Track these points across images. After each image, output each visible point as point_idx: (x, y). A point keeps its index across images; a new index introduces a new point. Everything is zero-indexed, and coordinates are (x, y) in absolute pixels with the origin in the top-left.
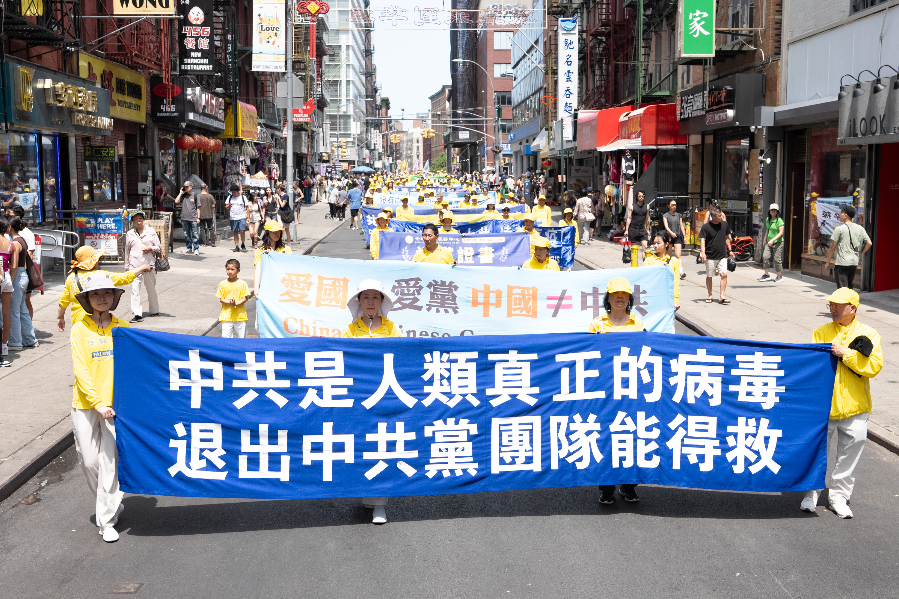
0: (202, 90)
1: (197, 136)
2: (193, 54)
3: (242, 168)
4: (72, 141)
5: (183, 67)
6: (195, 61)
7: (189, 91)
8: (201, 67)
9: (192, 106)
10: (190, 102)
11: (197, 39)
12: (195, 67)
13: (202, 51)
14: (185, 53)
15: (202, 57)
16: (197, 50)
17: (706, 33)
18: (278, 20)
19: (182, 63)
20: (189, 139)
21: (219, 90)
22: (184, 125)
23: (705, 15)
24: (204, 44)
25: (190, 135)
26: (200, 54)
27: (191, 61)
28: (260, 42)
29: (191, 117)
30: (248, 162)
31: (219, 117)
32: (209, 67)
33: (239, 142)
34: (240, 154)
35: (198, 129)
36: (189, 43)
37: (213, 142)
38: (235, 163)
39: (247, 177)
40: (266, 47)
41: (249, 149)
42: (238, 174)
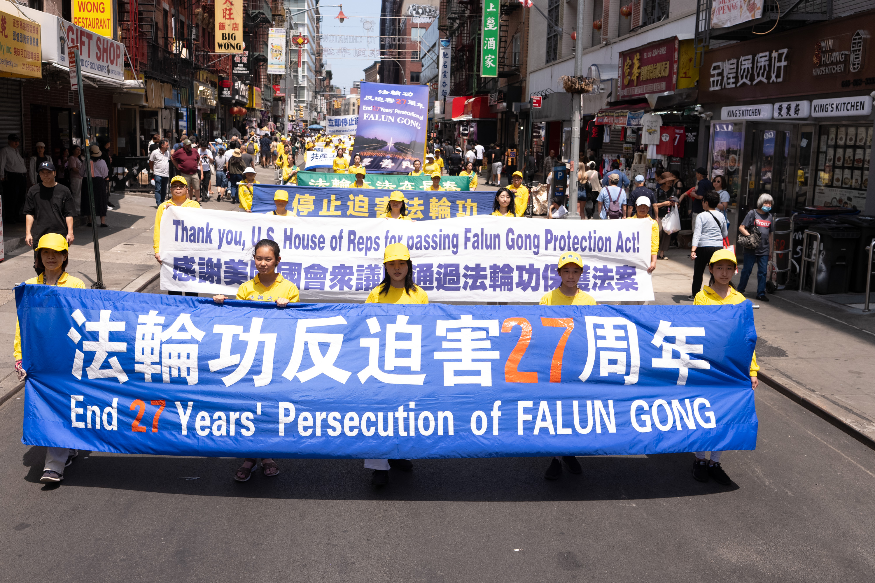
0: (241, 83)
1: (238, 107)
2: (239, 65)
3: (254, 124)
5: (234, 72)
6: (240, 69)
7: (236, 84)
8: (243, 72)
9: (236, 92)
10: (236, 89)
11: (241, 57)
12: (240, 72)
13: (243, 63)
14: (235, 65)
15: (244, 67)
16: (241, 63)
17: (493, 66)
18: (281, 47)
19: (233, 69)
20: (236, 109)
21: (247, 82)
22: (234, 101)
23: (493, 57)
24: (245, 60)
25: (236, 106)
26: (242, 65)
27: (238, 68)
28: (272, 58)
29: (237, 97)
30: (259, 121)
31: (247, 96)
32: (247, 72)
33: (254, 110)
34: (254, 117)
35: (239, 103)
36: (237, 59)
37: (244, 110)
38: (252, 121)
39: (258, 129)
40: (275, 61)
41: (259, 114)
42: (253, 128)
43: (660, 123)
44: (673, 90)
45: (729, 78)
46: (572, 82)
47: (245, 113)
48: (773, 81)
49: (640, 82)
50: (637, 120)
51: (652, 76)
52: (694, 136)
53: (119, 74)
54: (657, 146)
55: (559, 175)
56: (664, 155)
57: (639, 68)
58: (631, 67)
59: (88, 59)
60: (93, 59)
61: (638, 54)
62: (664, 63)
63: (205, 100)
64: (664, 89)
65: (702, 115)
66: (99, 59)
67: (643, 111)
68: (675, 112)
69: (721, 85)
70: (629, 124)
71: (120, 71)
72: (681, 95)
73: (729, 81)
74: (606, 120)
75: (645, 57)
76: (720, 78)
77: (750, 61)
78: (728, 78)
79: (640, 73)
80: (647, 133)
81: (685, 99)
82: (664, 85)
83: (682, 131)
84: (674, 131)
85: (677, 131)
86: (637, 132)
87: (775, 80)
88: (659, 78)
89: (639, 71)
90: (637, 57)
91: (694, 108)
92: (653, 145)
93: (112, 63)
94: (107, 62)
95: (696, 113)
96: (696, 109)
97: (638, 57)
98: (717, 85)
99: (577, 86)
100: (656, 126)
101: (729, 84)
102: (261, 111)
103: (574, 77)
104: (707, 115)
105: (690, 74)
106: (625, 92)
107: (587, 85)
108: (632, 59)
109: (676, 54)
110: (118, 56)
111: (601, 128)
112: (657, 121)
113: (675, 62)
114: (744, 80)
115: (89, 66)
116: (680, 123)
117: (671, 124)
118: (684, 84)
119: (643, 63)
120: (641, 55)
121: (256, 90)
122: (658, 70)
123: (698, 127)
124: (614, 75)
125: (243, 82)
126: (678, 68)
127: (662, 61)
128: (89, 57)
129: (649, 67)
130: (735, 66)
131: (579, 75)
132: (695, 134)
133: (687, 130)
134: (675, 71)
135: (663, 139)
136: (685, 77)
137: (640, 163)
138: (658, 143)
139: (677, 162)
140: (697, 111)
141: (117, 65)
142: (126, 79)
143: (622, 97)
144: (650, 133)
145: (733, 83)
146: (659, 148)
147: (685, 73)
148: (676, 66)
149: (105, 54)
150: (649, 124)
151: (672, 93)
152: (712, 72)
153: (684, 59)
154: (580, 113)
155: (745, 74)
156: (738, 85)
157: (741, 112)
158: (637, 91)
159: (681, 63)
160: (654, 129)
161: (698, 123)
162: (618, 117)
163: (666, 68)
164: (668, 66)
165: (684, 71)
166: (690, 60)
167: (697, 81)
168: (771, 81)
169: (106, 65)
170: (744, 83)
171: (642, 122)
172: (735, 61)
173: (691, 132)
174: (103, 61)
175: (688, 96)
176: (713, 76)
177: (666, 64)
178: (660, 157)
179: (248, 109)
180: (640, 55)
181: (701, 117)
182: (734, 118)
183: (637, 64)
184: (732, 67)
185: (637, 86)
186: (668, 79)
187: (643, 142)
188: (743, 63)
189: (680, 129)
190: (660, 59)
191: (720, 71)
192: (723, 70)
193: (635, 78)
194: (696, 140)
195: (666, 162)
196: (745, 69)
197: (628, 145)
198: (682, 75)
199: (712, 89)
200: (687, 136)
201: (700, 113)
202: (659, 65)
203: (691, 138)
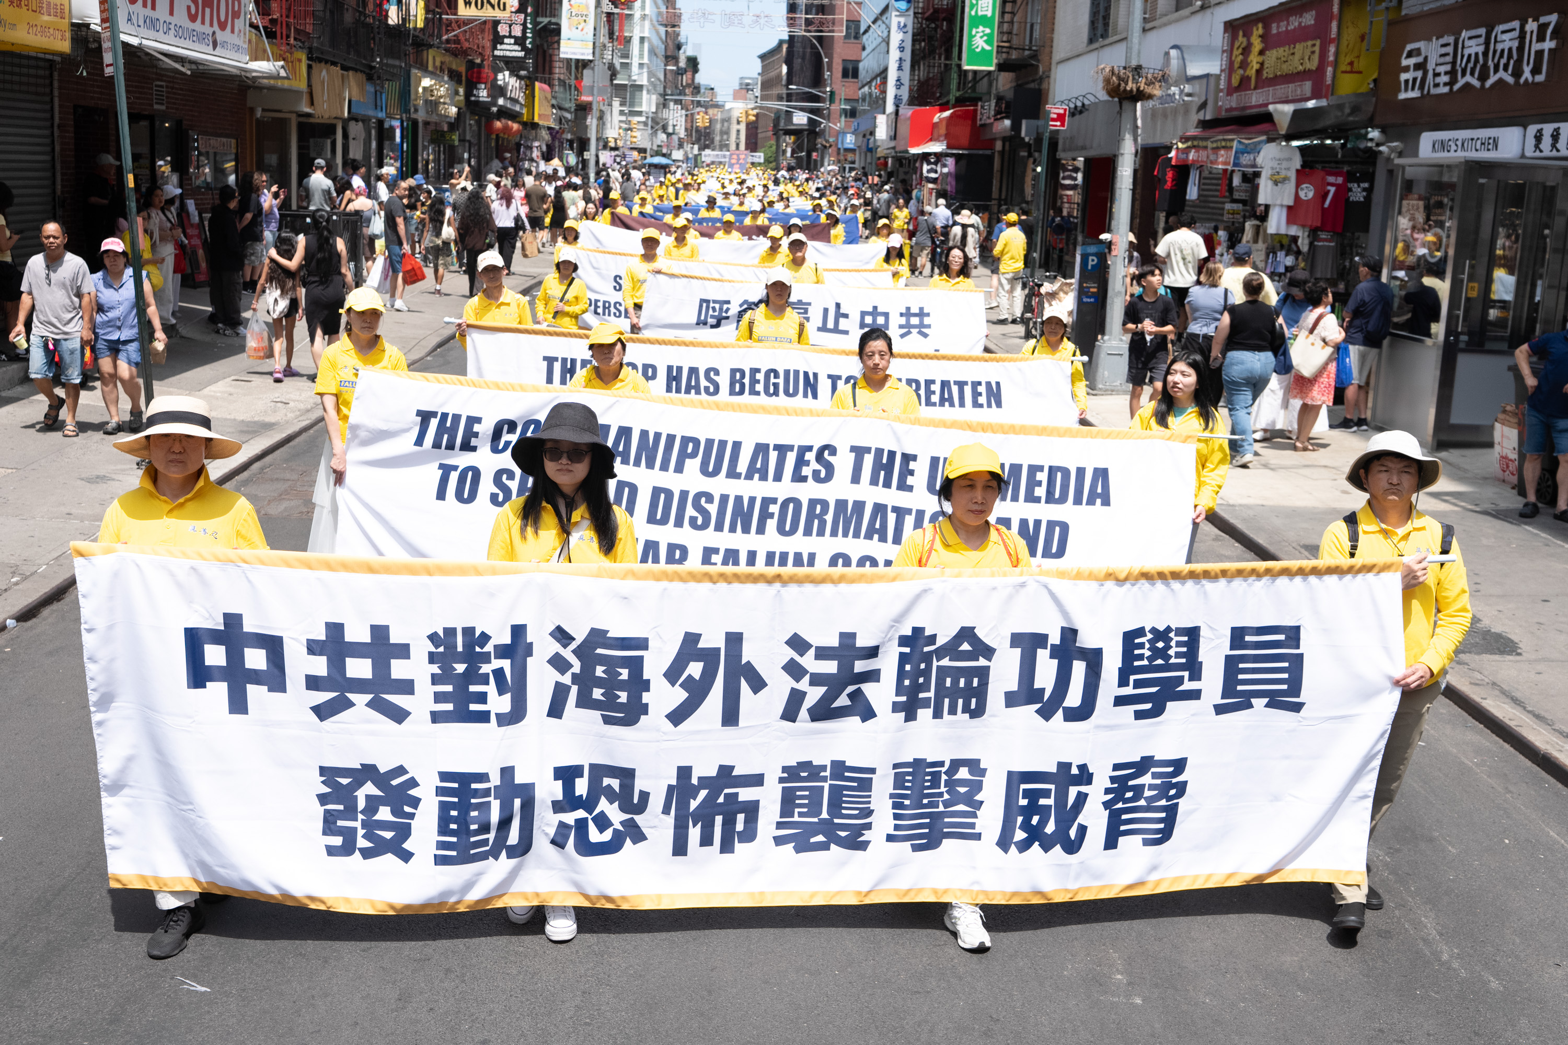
0: (510, 76)
1: (504, 121)
2: (506, 41)
3: (536, 154)
4: (420, 125)
5: (497, 53)
6: (508, 47)
7: (500, 76)
8: (514, 54)
9: (501, 91)
10: (500, 86)
11: (510, 26)
12: (508, 54)
13: (515, 37)
14: (498, 40)
15: (515, 43)
16: (510, 36)
17: (988, 48)
18: (587, 7)
19: (495, 48)
20: (498, 124)
21: (523, 73)
22: (495, 109)
23: (988, 31)
24: (517, 31)
25: (498, 119)
26: (512, 41)
27: (504, 47)
28: (570, 28)
29: (501, 101)
30: (544, 148)
31: (522, 100)
32: (522, 54)
33: (535, 126)
34: (536, 139)
35: (504, 113)
36: (503, 30)
37: (515, 126)
38: (531, 148)
39: (542, 164)
40: (575, 34)
41: (545, 134)
42: (532, 160)
43: (1297, 163)
44: (1326, 97)
45: (1438, 75)
46: (1119, 78)
47: (518, 130)
48: (1526, 80)
49: (1262, 81)
50: (1252, 157)
51: (1286, 69)
52: (1364, 190)
53: (237, 49)
54: (1289, 208)
55: (1090, 263)
56: (1303, 226)
57: (1261, 53)
58: (1246, 51)
59: (169, 19)
60: (181, 17)
61: (1260, 25)
62: (1310, 43)
63: (433, 105)
64: (1309, 94)
65: (1382, 148)
66: (193, 18)
67: (1264, 138)
68: (1329, 142)
69: (1422, 87)
70: (1235, 165)
71: (241, 44)
72: (1340, 107)
73: (1438, 80)
74: (1192, 155)
75: (1274, 31)
76: (1419, 74)
77: (1482, 40)
78: (1436, 75)
79: (1262, 64)
80: (1270, 183)
81: (1350, 115)
82: (1308, 86)
83: (1340, 180)
84: (1324, 179)
85: (1331, 179)
86: (1251, 178)
87: (1530, 79)
88: (1298, 73)
89: (1260, 59)
90: (1259, 30)
91: (1367, 133)
92: (1282, 206)
93: (223, 26)
94: (211, 25)
95: (1370, 144)
96: (1370, 136)
97: (1261, 31)
98: (1413, 89)
99: (1130, 86)
100: (1288, 169)
101: (1437, 85)
102: (549, 128)
103: (1125, 68)
104: (1392, 150)
105: (1361, 65)
106: (1233, 102)
107: (1149, 84)
108: (1247, 35)
109: (1334, 25)
110: (236, 15)
111: (1183, 171)
112: (1290, 159)
113: (1331, 41)
114: (1468, 78)
115: (172, 32)
116: (1337, 162)
117: (1319, 166)
118: (1348, 85)
119: (1269, 42)
120: (1267, 27)
121: (541, 89)
122: (1297, 57)
123: (1374, 173)
124: (1213, 66)
125: (514, 73)
126: (1337, 54)
127: (1306, 40)
128: (171, 13)
129: (1281, 52)
130: (1450, 49)
131: (1134, 63)
132: (1366, 185)
133: (1350, 177)
134: (1331, 58)
135: (1302, 194)
136: (1351, 72)
137: (1256, 241)
138: (1291, 203)
139: (1330, 241)
140: (1371, 140)
141: (233, 31)
142: (251, 60)
143: (1227, 110)
144: (1276, 183)
145: (1445, 84)
146: (1293, 212)
147: (1351, 64)
148: (1332, 49)
149: (208, 11)
150: (1275, 164)
151: (1323, 103)
152: (1405, 62)
153: (1350, 35)
154: (1135, 140)
155: (1471, 65)
156: (1456, 87)
157: (1459, 143)
158: (1255, 98)
159: (1344, 43)
160: (1283, 174)
161: (1374, 164)
162: (1216, 150)
163: (1313, 52)
164: (1317, 49)
165: (1348, 60)
166: (1362, 38)
167: (1375, 81)
168: (1522, 80)
169: (209, 31)
170: (1467, 85)
171: (1259, 160)
172: (1451, 39)
173: (1358, 181)
174: (203, 23)
175: (1355, 109)
176: (1406, 69)
177: (1314, 45)
178: (1294, 231)
179: (524, 124)
180: (1264, 28)
181: (1380, 152)
182: (1446, 154)
183: (1257, 45)
184: (1444, 50)
185: (1255, 88)
186: (1316, 76)
187: (1262, 199)
188: (1467, 43)
189: (1336, 174)
190: (1302, 35)
191: (1420, 59)
192: (1426, 58)
193: (1252, 72)
194: (1368, 199)
195: (1307, 241)
196: (1470, 56)
197: (1235, 206)
198: (1344, 67)
199: (1402, 96)
200: (1350, 190)
201: (1378, 145)
202: (1299, 47)
203: (1357, 193)
